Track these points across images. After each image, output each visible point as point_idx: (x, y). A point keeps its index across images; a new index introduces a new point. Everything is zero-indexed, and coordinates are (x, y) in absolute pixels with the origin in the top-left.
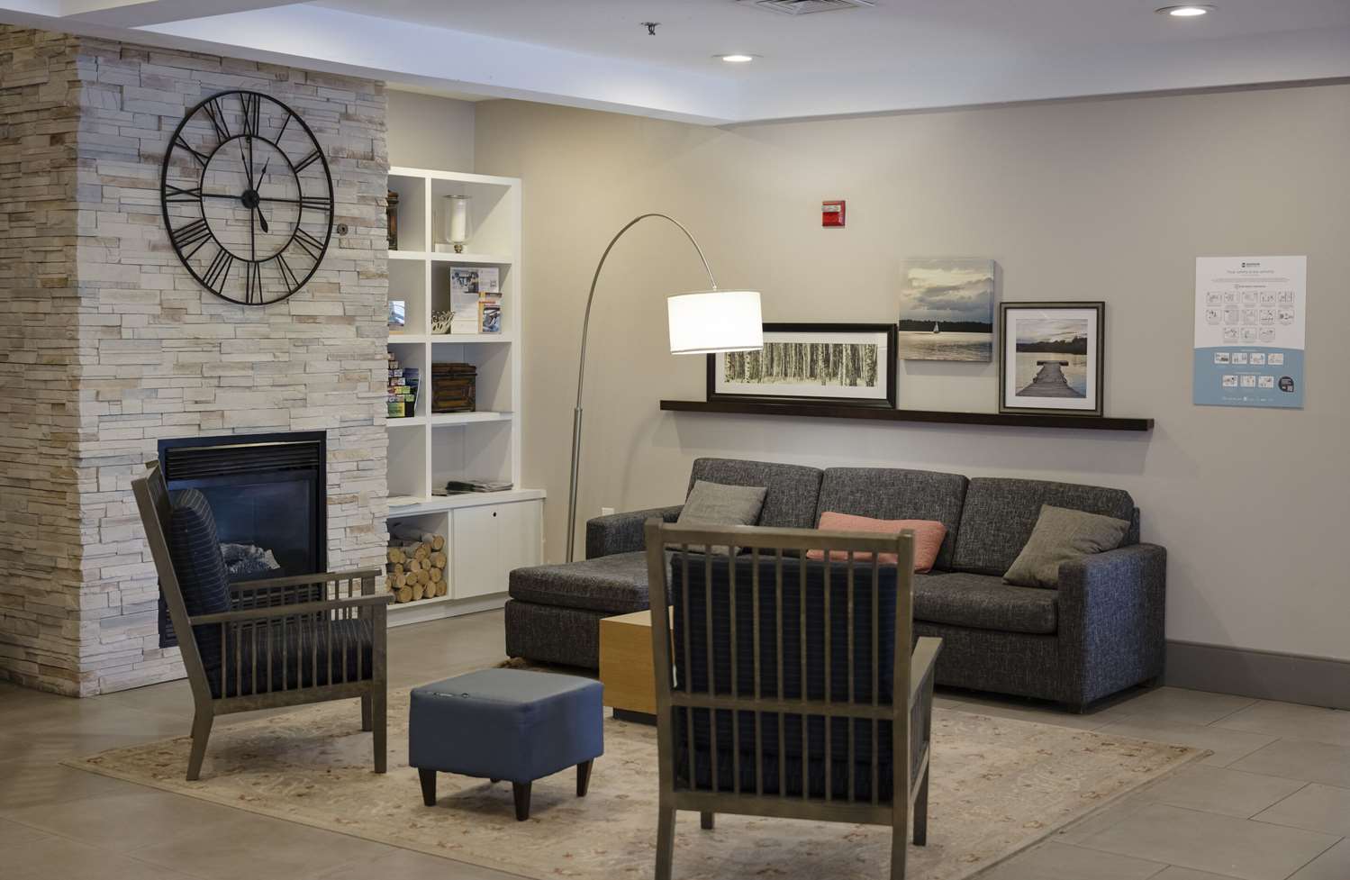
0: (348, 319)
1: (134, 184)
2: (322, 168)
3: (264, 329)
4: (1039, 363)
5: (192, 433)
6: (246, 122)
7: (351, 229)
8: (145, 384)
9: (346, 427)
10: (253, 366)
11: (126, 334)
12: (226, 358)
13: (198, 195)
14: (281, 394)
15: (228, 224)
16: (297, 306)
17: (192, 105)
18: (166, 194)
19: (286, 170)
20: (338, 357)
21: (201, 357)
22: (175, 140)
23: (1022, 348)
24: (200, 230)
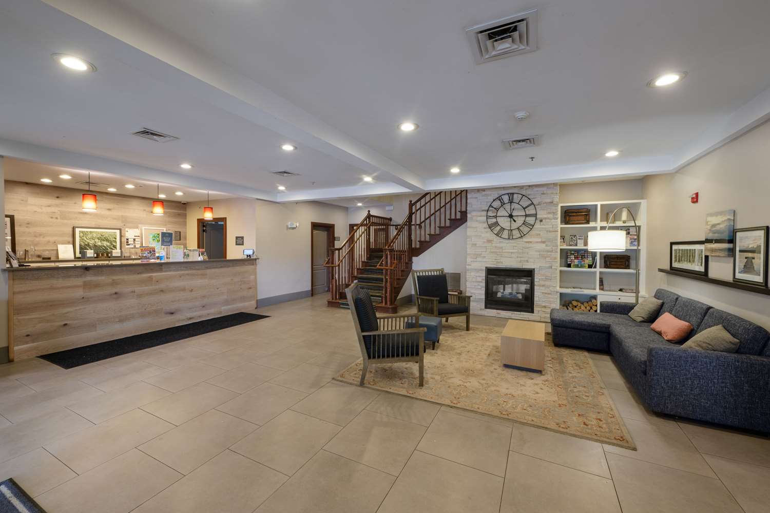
0: (544, 242)
1: (481, 216)
2: (534, 207)
3: (515, 245)
4: (746, 258)
5: (495, 266)
6: (510, 200)
7: (543, 221)
8: (482, 255)
9: (541, 268)
10: (512, 253)
11: (477, 245)
12: (504, 251)
13: (496, 217)
14: (519, 259)
15: (504, 222)
16: (525, 239)
17: (495, 198)
18: (488, 217)
19: (522, 208)
20: (539, 251)
21: (495, 250)
22: (491, 206)
23: (741, 251)
24: (497, 224)
